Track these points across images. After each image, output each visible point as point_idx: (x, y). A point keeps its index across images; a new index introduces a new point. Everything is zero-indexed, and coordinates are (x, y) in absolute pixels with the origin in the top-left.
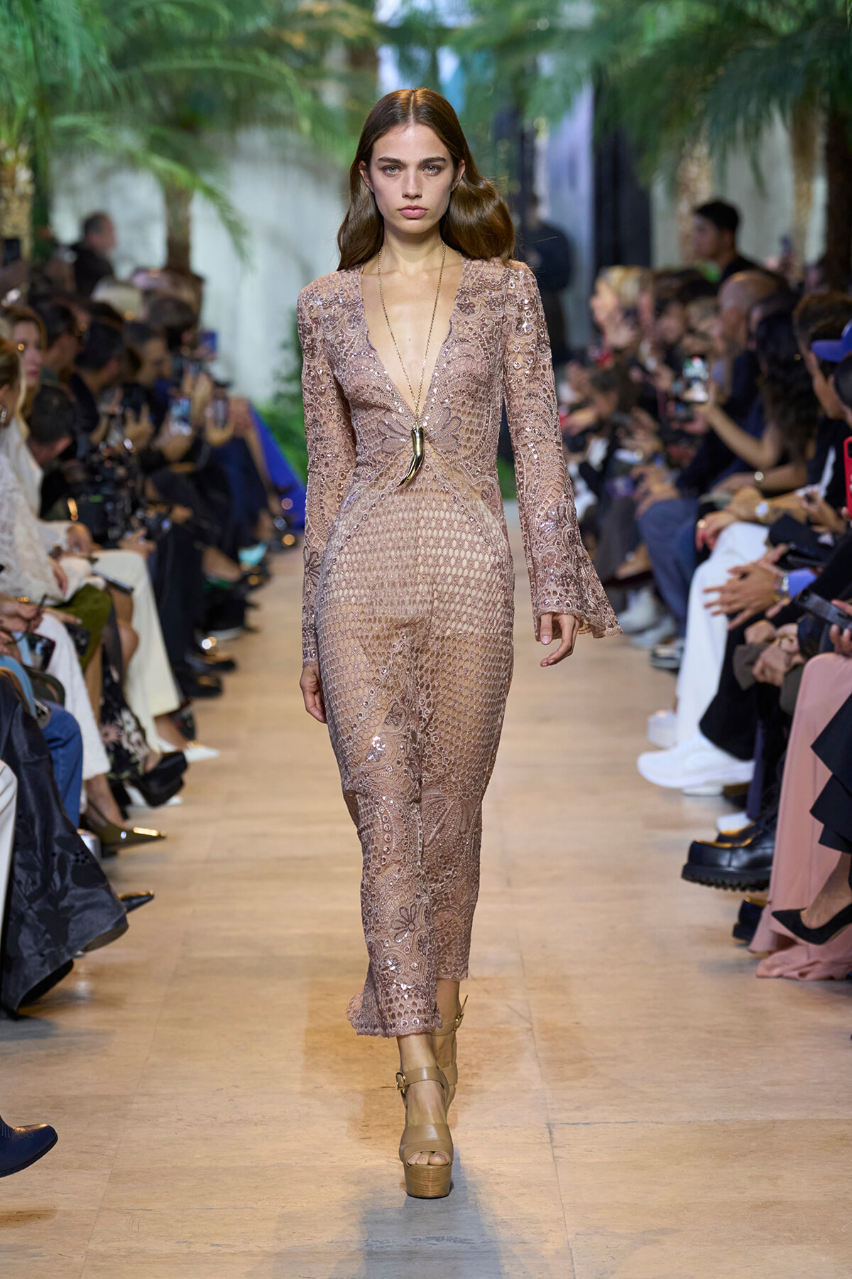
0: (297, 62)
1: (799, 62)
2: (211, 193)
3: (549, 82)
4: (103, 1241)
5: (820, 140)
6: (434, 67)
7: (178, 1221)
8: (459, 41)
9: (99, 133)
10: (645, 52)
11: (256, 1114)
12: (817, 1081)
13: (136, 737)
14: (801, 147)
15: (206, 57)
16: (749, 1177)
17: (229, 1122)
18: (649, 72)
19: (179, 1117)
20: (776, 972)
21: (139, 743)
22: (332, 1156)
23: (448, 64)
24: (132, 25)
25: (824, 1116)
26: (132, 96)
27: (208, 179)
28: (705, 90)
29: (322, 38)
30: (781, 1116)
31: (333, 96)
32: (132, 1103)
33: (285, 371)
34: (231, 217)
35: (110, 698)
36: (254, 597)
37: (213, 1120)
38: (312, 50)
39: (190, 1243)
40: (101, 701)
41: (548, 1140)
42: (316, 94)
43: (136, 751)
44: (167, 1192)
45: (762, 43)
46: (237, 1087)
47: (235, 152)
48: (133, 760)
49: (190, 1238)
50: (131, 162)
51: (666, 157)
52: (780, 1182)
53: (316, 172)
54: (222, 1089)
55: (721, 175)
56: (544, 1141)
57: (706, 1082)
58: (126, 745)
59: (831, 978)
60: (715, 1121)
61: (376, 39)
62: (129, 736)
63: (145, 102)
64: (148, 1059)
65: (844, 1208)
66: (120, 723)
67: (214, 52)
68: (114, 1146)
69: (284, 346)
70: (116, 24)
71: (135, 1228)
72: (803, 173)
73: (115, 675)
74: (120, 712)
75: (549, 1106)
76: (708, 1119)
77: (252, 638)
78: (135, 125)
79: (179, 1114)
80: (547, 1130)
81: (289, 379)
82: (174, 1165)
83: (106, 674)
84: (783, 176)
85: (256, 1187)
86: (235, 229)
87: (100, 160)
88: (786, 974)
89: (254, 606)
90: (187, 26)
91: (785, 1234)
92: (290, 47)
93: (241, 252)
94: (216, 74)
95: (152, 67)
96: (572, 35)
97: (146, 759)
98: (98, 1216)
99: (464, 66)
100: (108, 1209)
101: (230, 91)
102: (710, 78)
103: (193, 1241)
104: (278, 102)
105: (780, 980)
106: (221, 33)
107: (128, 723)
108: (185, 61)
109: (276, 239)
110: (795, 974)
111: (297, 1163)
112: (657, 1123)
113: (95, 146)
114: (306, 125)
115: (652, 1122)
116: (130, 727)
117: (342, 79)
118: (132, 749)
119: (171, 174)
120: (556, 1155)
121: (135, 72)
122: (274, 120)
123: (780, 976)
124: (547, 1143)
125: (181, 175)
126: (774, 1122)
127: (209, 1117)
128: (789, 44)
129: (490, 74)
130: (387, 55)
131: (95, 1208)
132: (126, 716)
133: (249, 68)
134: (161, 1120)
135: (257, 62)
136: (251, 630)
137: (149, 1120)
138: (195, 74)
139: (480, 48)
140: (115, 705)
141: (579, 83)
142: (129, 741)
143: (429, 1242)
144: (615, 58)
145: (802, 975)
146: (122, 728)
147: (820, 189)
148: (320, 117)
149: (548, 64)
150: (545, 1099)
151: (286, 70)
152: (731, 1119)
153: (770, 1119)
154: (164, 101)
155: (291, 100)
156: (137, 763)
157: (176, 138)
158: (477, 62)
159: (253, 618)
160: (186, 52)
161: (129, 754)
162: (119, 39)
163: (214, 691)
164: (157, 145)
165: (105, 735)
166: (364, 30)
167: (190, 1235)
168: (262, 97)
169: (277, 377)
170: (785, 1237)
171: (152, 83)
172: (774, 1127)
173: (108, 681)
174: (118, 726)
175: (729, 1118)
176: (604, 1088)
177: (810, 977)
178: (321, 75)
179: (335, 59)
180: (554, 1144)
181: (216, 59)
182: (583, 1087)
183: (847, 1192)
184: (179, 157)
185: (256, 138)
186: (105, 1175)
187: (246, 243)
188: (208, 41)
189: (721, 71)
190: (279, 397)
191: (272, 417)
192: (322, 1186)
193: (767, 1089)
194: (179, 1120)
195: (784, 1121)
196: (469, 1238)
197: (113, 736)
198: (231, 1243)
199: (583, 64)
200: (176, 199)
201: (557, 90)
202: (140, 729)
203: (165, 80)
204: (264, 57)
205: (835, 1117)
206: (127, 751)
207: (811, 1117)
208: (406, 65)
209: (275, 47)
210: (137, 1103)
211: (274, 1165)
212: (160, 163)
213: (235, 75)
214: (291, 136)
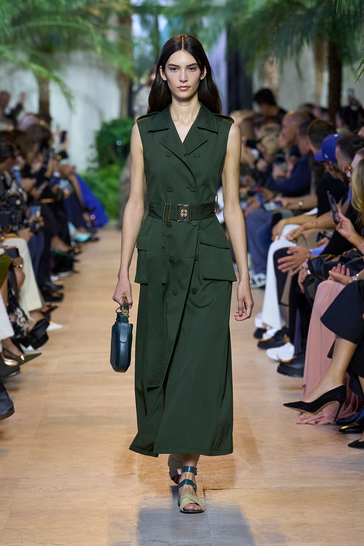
0: (95, 22)
1: (315, 20)
2: (57, 80)
3: (207, 30)
4: (6, 543)
5: (326, 54)
6: (157, 24)
7: (39, 534)
8: (168, 12)
9: (8, 54)
10: (249, 16)
11: (74, 486)
12: (322, 470)
13: (23, 319)
14: (318, 58)
15: (55, 20)
16: (292, 513)
17: (63, 490)
18: (250, 25)
19: (40, 488)
20: (305, 421)
21: (24, 322)
22: (108, 505)
23: (163, 22)
24: (22, 6)
25: (325, 485)
26: (23, 37)
27: (57, 74)
28: (274, 33)
29: (107, 11)
30: (306, 485)
31: (112, 36)
32: (20, 482)
33: (91, 158)
34: (66, 90)
35: (11, 302)
36: (78, 257)
37: (55, 489)
38: (103, 16)
39: (44, 543)
40: (8, 304)
41: (203, 497)
42: (104, 36)
43: (23, 326)
44: (35, 521)
45: (300, 12)
46: (66, 474)
47: (69, 62)
48: (22, 330)
49: (45, 541)
50: (23, 66)
51: (258, 63)
52: (305, 514)
53: (104, 69)
54: (60, 475)
55: (281, 71)
56: (201, 497)
57: (273, 470)
58: (18, 323)
59: (329, 424)
60: (277, 487)
61: (131, 11)
62: (20, 319)
63: (29, 40)
64: (27, 462)
65: (333, 526)
66: (16, 314)
67: (58, 18)
68: (12, 501)
69: (91, 147)
70: (15, 5)
71: (20, 537)
72: (319, 69)
73: (13, 293)
74: (15, 309)
75: (204, 482)
76: (273, 487)
77: (76, 276)
78: (23, 50)
79: (41, 487)
80: (203, 492)
81: (93, 161)
82: (38, 509)
83: (10, 293)
84: (311, 71)
85: (74, 519)
86: (68, 95)
87: (10, 66)
88: (309, 422)
89: (77, 261)
90: (46, 6)
91: (307, 538)
92: (92, 15)
93: (70, 106)
94: (60, 28)
95: (31, 24)
96: (217, 9)
97: (27, 329)
98: (4, 532)
99: (170, 23)
100: (8, 529)
101: (66, 35)
102: (276, 28)
103: (45, 542)
104: (87, 40)
105: (307, 425)
106: (62, 9)
107: (19, 313)
108: (45, 22)
109: (87, 100)
110: (313, 422)
111: (92, 508)
112: (251, 489)
113: (6, 60)
114: (99, 49)
115: (249, 488)
116: (20, 315)
117: (116, 29)
118: (21, 325)
119: (40, 72)
120: (206, 503)
121: (24, 27)
122: (87, 47)
123: (307, 423)
124: (202, 498)
125: (44, 72)
126: (303, 488)
127: (53, 487)
128: (311, 13)
129: (180, 27)
130: (136, 19)
131: (2, 528)
132: (18, 310)
133: (73, 25)
134: (33, 489)
135: (77, 22)
136: (76, 272)
137: (27, 489)
138: (50, 27)
139: (176, 15)
140: (14, 306)
141: (220, 30)
142: (20, 322)
143: (150, 542)
144: (236, 19)
145: (316, 423)
146: (17, 316)
147: (326, 76)
148: (106, 46)
149: (206, 21)
150: (202, 479)
151: (90, 25)
152: (284, 487)
153: (301, 486)
154: (37, 39)
155: (92, 39)
156: (24, 331)
157: (42, 56)
158: (175, 21)
159: (77, 266)
160: (46, 18)
161: (20, 328)
162: (16, 12)
163: (60, 298)
164: (34, 59)
165: (10, 319)
166: (125, 7)
167: (44, 540)
168: (80, 37)
169: (88, 160)
170: (307, 539)
171: (31, 32)
172: (303, 490)
173: (10, 296)
174: (15, 315)
175: (283, 486)
176: (228, 473)
177: (319, 423)
178: (107, 27)
179: (113, 20)
180: (206, 499)
181: (59, 21)
182: (219, 473)
183: (334, 519)
184: (43, 64)
185: (78, 55)
186: (8, 513)
187: (73, 102)
188: (56, 13)
189: (281, 25)
190: (89, 169)
191: (86, 178)
192: (103, 518)
193: (300, 473)
194: (40, 489)
195: (307, 488)
196: (167, 540)
197: (13, 320)
198: (62, 544)
199: (222, 22)
200: (43, 83)
201: (210, 33)
202: (25, 316)
203: (37, 30)
204: (80, 20)
205: (330, 485)
206: (19, 326)
207: (319, 486)
208: (144, 23)
209: (86, 15)
210: (22, 482)
211: (82, 509)
212: (35, 67)
213: (68, 28)
214: (93, 54)
